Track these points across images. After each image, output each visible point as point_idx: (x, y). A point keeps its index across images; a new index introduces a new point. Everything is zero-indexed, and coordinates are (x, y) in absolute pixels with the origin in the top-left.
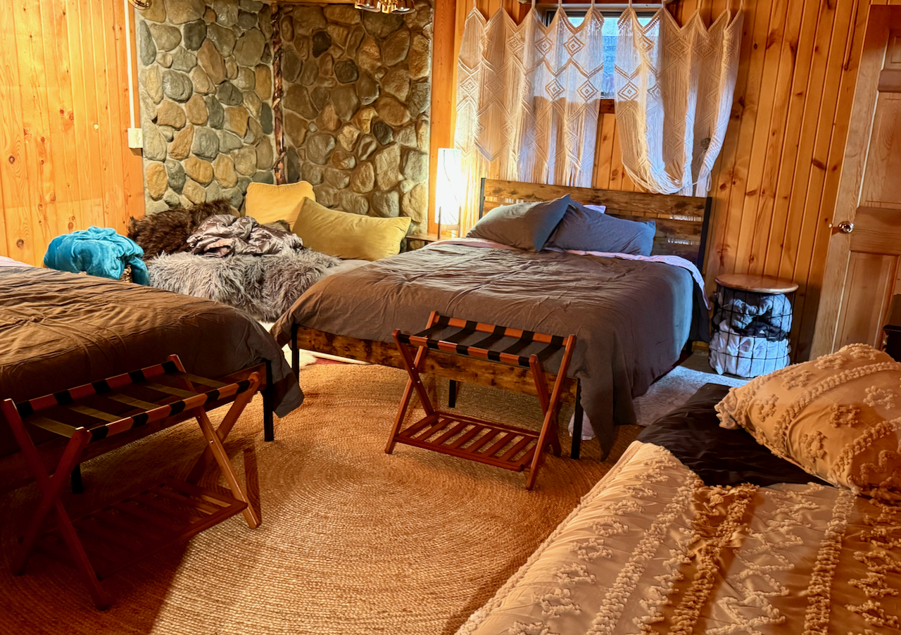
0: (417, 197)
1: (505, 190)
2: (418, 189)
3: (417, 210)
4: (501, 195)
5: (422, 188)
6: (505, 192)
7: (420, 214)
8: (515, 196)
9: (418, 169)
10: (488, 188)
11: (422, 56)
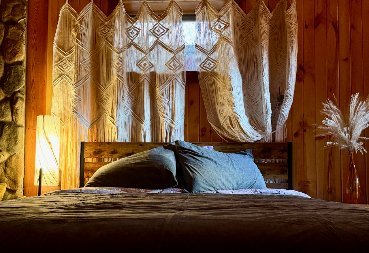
0: (13, 166)
1: (105, 151)
2: (14, 159)
3: (13, 178)
4: (102, 156)
5: (18, 157)
6: (106, 153)
7: (15, 183)
8: (115, 155)
9: (13, 140)
10: (88, 150)
11: (17, 43)
